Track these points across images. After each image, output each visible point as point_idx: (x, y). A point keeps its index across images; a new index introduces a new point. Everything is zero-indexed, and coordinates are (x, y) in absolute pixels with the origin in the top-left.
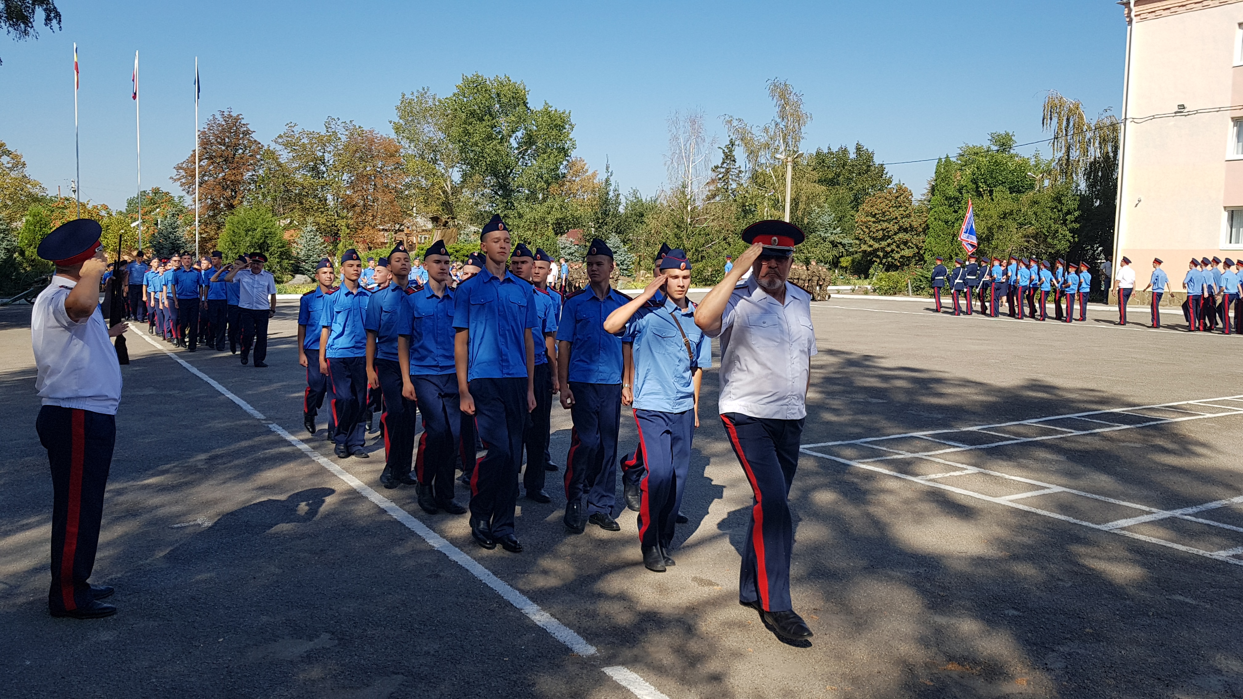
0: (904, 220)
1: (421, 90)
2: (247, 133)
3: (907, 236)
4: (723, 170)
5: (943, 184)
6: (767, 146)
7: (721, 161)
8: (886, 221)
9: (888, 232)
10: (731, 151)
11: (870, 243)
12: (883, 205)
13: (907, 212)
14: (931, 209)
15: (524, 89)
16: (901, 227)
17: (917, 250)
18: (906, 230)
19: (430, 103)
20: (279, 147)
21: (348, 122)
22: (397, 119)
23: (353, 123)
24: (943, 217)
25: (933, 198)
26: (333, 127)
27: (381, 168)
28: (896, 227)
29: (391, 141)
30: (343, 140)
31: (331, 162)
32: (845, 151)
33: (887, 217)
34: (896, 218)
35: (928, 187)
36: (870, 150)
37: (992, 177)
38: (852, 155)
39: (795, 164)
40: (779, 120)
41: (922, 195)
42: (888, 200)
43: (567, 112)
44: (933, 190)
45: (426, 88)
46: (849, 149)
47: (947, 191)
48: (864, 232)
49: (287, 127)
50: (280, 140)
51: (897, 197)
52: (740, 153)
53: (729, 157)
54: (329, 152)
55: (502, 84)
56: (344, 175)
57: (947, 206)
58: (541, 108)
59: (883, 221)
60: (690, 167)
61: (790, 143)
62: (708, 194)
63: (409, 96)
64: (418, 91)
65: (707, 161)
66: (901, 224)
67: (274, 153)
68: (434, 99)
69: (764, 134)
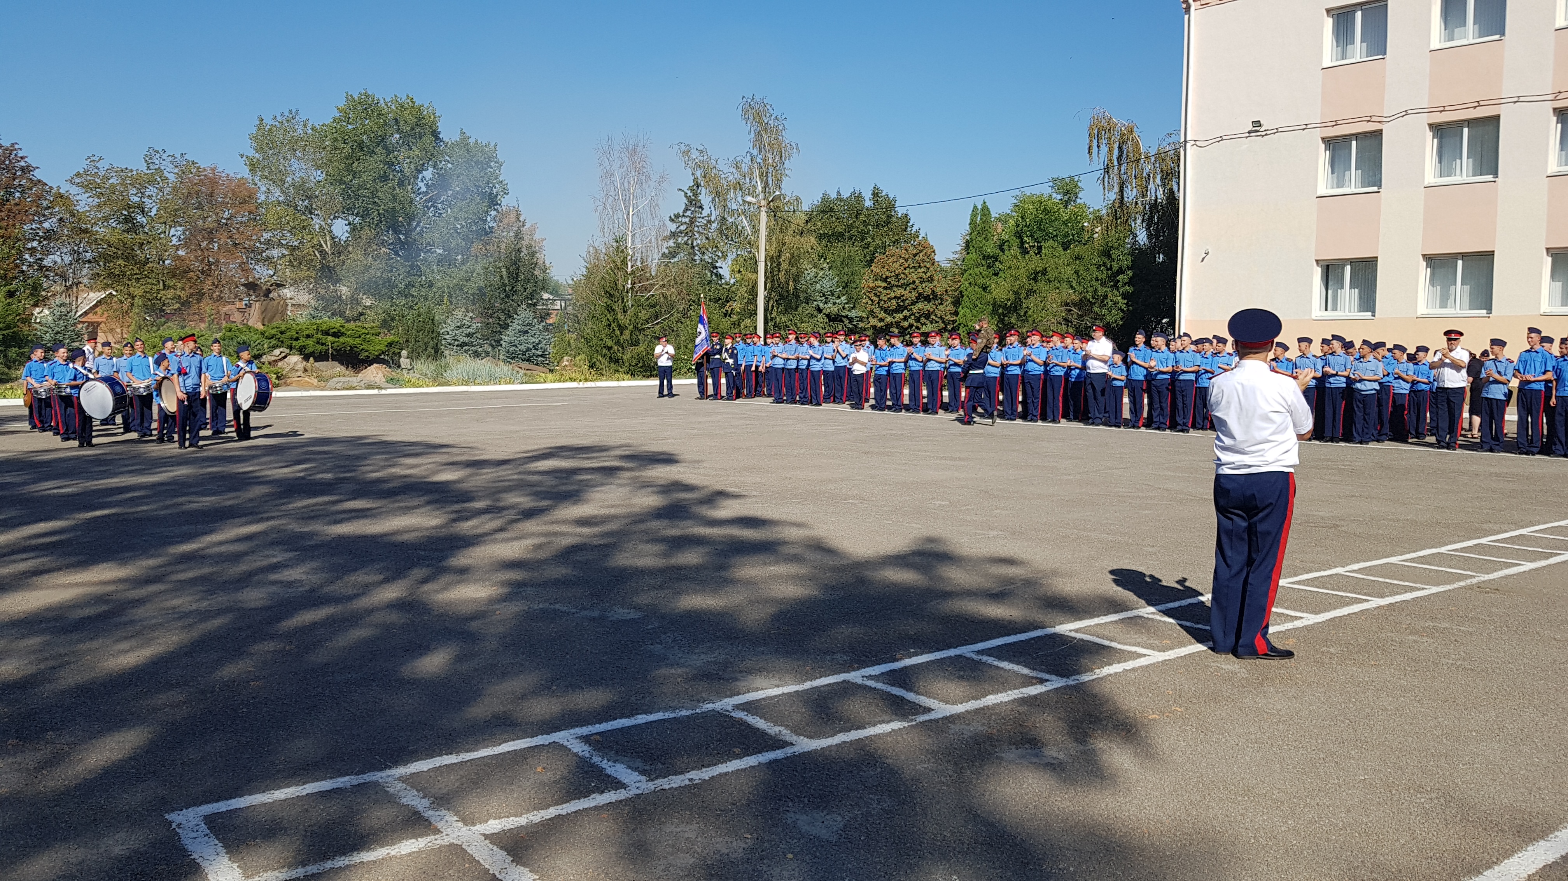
0: (924, 285)
1: (287, 114)
2: (26, 170)
3: (928, 307)
4: (687, 220)
5: (979, 239)
6: (738, 186)
7: (684, 206)
8: (901, 286)
9: (903, 301)
10: (695, 195)
11: (880, 316)
12: (896, 265)
13: (928, 274)
14: (965, 271)
15: (434, 114)
16: (920, 294)
17: (943, 325)
18: (927, 299)
19: (300, 131)
20: (74, 190)
21: (178, 156)
22: (251, 153)
23: (186, 157)
24: (981, 281)
25: (968, 257)
26: (157, 162)
27: (228, 219)
28: (914, 294)
29: (242, 182)
30: (170, 181)
31: (154, 211)
32: (859, 197)
33: (902, 281)
34: (914, 282)
35: (962, 242)
36: (891, 196)
37: (1040, 230)
38: (868, 203)
39: (773, 212)
40: (755, 152)
41: (953, 253)
42: (903, 258)
43: (492, 145)
44: (968, 245)
45: (294, 111)
46: (863, 194)
47: (984, 248)
48: (872, 300)
49: (87, 162)
50: (77, 180)
51: (915, 255)
52: (705, 198)
53: (693, 202)
54: (150, 197)
55: (403, 107)
56: (173, 230)
57: (985, 268)
58: (456, 137)
59: (897, 286)
60: (631, 213)
61: (770, 182)
62: (667, 251)
63: (268, 121)
64: (282, 114)
65: (653, 206)
66: (921, 291)
67: (68, 198)
68: (305, 126)
69: (734, 171)
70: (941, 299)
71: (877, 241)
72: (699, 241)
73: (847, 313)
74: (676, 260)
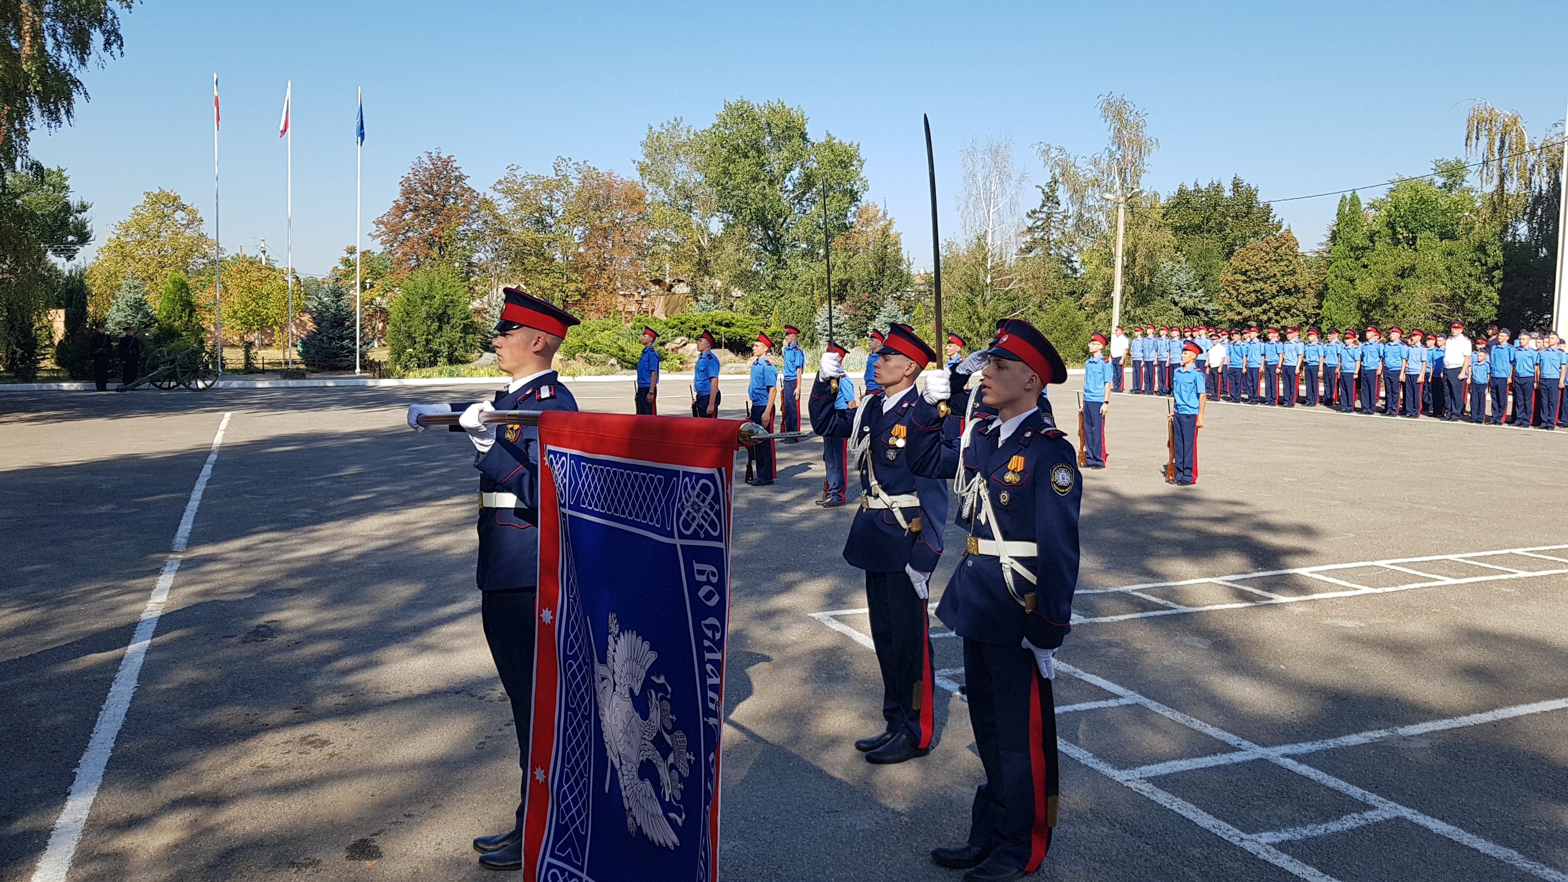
0: (1285, 279)
1: (672, 122)
2: (459, 178)
3: (1290, 300)
4: (1044, 215)
5: (1347, 229)
6: (1096, 183)
7: (1041, 203)
8: (1261, 280)
9: (1263, 294)
10: (1053, 191)
11: (1238, 310)
12: (1257, 258)
13: (1291, 268)
14: (1331, 263)
15: (802, 117)
16: (1281, 287)
17: (1304, 319)
18: (1288, 292)
19: (684, 137)
20: (497, 196)
21: (581, 163)
22: (641, 158)
23: (588, 164)
24: (1348, 273)
25: (1335, 248)
26: (564, 169)
27: (621, 219)
28: (1275, 288)
29: (633, 185)
30: (574, 186)
31: (560, 213)
32: (1217, 189)
33: (1262, 275)
34: (1275, 275)
35: (1329, 233)
36: (1253, 187)
37: (1416, 220)
38: (1228, 194)
39: (1131, 208)
40: (1114, 148)
41: (1319, 244)
42: (1264, 251)
43: (855, 145)
44: (1334, 237)
45: (678, 119)
46: (1223, 184)
47: (1353, 239)
48: (1230, 294)
49: (507, 171)
50: (499, 187)
51: (1277, 248)
52: (1062, 194)
53: (1050, 198)
54: (558, 201)
55: (774, 111)
56: (576, 229)
57: (1353, 260)
58: (822, 139)
59: (1257, 279)
60: (991, 211)
61: (1129, 178)
62: (1023, 246)
63: (657, 128)
64: (668, 122)
65: (1013, 205)
66: (1282, 284)
67: (491, 203)
68: (688, 131)
69: (1092, 168)
70: (1303, 292)
71: (1236, 233)
72: (1055, 235)
73: (1203, 306)
74: (1032, 255)
